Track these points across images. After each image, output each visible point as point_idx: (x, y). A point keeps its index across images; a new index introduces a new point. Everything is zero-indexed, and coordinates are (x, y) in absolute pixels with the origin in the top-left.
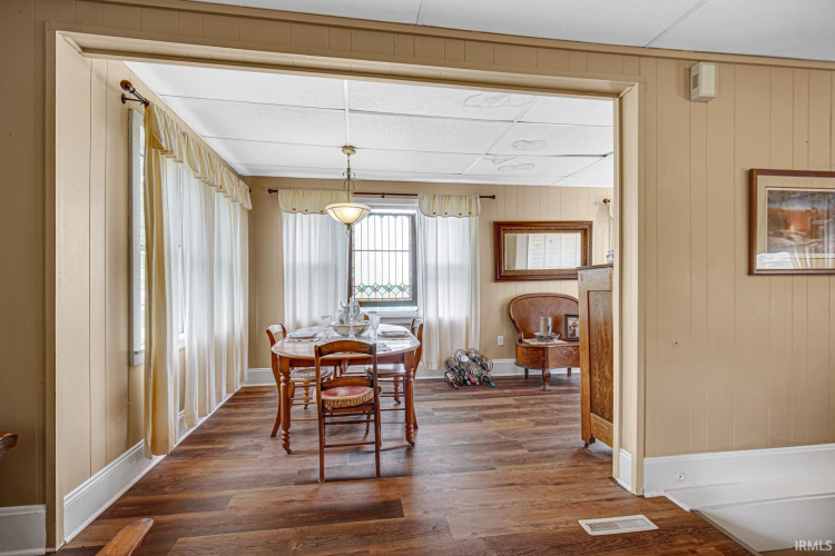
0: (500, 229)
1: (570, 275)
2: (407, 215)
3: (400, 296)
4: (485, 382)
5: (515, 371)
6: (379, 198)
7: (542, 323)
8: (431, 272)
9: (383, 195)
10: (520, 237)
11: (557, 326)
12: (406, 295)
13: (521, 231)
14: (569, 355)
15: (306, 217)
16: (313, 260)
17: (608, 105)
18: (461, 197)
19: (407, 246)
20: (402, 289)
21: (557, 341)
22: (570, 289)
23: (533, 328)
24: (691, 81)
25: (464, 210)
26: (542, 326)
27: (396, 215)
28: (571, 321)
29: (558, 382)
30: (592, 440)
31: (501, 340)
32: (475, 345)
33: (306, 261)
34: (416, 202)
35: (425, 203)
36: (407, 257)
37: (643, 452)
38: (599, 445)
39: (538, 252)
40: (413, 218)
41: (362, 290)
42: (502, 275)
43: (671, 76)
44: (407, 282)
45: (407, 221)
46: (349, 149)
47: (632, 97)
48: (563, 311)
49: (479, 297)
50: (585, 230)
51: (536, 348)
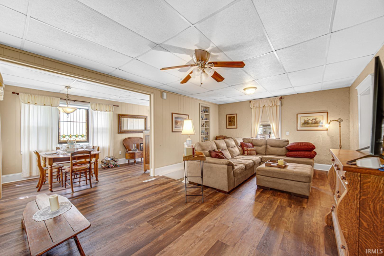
0: (120, 116)
1: (141, 132)
2: (85, 109)
3: (82, 139)
4: (116, 166)
5: (125, 162)
6: (73, 102)
7: (134, 146)
8: (95, 130)
9: (74, 101)
10: (125, 119)
11: (138, 147)
12: (85, 139)
13: (126, 117)
14: (141, 155)
15: (36, 107)
16: (39, 125)
17: (149, 96)
18: (107, 105)
19: (85, 120)
20: (83, 137)
21: (138, 151)
22: (141, 135)
23: (130, 148)
24: (162, 96)
25: (108, 109)
26: (134, 147)
27: (80, 109)
28: (142, 145)
29: (138, 163)
30: (146, 170)
31: (120, 153)
32: (111, 154)
33: (36, 125)
34: (89, 105)
35: (93, 106)
36: (85, 125)
37: (155, 168)
38: (148, 171)
39: (131, 124)
40: (87, 111)
41: (64, 137)
42: (120, 131)
43: (159, 93)
44: (85, 133)
45: (85, 112)
46: (68, 87)
47: (152, 96)
48: (139, 142)
49: (113, 139)
50: (145, 118)
51: (132, 153)
